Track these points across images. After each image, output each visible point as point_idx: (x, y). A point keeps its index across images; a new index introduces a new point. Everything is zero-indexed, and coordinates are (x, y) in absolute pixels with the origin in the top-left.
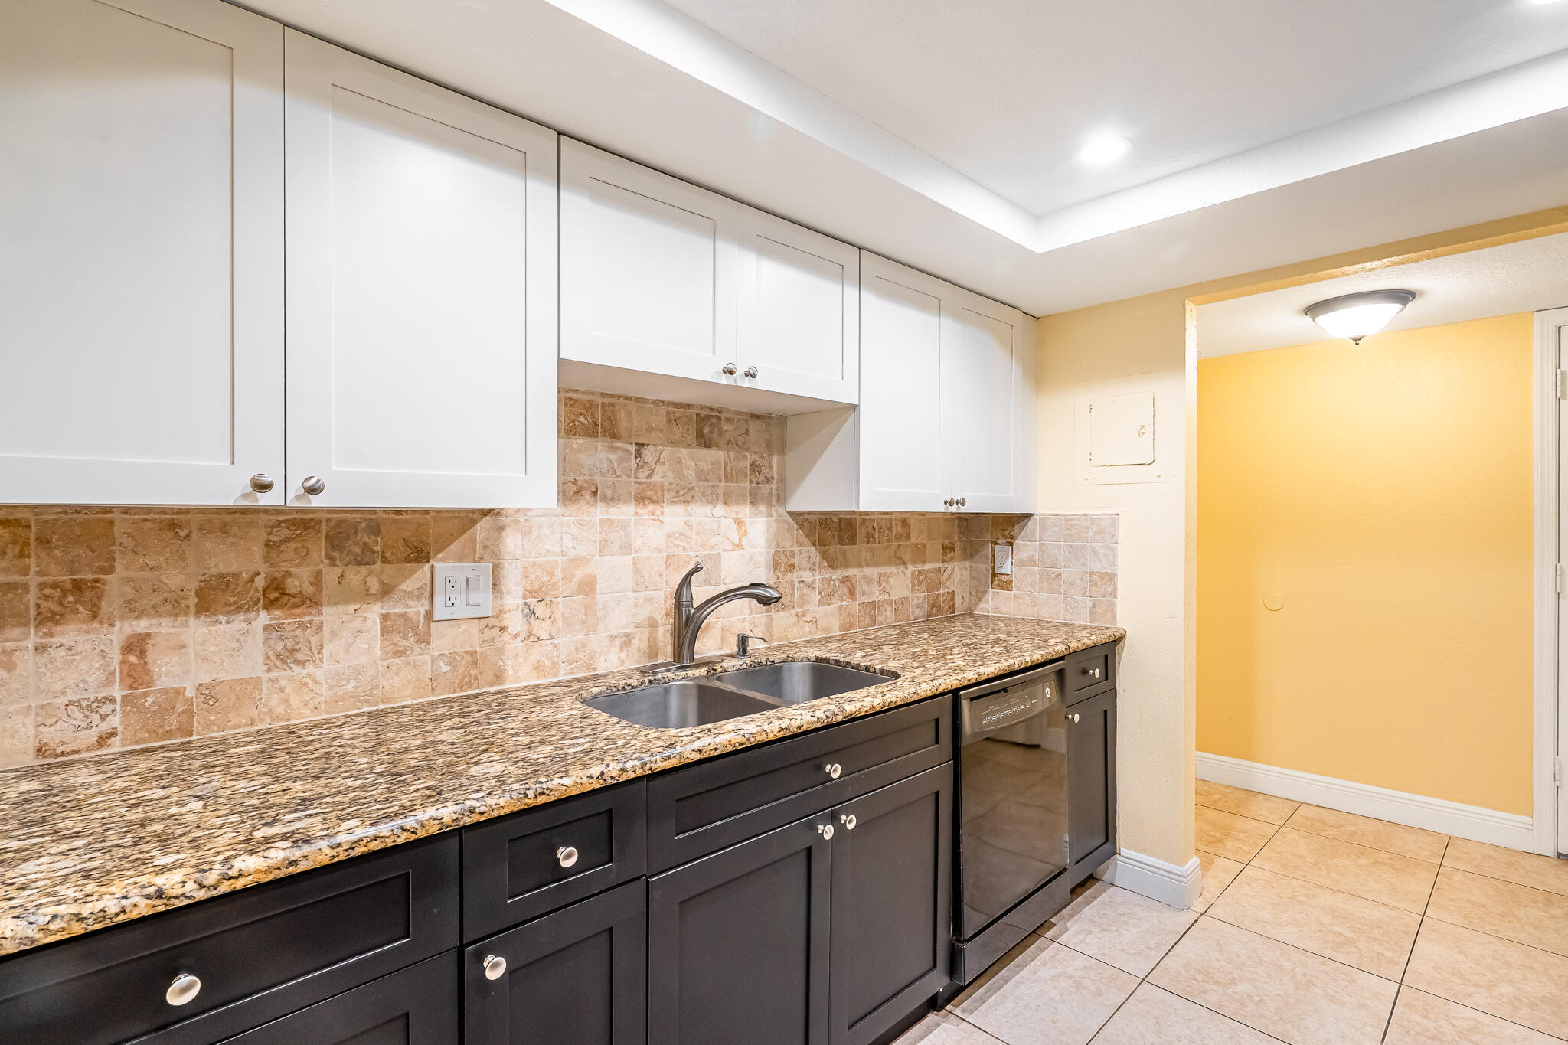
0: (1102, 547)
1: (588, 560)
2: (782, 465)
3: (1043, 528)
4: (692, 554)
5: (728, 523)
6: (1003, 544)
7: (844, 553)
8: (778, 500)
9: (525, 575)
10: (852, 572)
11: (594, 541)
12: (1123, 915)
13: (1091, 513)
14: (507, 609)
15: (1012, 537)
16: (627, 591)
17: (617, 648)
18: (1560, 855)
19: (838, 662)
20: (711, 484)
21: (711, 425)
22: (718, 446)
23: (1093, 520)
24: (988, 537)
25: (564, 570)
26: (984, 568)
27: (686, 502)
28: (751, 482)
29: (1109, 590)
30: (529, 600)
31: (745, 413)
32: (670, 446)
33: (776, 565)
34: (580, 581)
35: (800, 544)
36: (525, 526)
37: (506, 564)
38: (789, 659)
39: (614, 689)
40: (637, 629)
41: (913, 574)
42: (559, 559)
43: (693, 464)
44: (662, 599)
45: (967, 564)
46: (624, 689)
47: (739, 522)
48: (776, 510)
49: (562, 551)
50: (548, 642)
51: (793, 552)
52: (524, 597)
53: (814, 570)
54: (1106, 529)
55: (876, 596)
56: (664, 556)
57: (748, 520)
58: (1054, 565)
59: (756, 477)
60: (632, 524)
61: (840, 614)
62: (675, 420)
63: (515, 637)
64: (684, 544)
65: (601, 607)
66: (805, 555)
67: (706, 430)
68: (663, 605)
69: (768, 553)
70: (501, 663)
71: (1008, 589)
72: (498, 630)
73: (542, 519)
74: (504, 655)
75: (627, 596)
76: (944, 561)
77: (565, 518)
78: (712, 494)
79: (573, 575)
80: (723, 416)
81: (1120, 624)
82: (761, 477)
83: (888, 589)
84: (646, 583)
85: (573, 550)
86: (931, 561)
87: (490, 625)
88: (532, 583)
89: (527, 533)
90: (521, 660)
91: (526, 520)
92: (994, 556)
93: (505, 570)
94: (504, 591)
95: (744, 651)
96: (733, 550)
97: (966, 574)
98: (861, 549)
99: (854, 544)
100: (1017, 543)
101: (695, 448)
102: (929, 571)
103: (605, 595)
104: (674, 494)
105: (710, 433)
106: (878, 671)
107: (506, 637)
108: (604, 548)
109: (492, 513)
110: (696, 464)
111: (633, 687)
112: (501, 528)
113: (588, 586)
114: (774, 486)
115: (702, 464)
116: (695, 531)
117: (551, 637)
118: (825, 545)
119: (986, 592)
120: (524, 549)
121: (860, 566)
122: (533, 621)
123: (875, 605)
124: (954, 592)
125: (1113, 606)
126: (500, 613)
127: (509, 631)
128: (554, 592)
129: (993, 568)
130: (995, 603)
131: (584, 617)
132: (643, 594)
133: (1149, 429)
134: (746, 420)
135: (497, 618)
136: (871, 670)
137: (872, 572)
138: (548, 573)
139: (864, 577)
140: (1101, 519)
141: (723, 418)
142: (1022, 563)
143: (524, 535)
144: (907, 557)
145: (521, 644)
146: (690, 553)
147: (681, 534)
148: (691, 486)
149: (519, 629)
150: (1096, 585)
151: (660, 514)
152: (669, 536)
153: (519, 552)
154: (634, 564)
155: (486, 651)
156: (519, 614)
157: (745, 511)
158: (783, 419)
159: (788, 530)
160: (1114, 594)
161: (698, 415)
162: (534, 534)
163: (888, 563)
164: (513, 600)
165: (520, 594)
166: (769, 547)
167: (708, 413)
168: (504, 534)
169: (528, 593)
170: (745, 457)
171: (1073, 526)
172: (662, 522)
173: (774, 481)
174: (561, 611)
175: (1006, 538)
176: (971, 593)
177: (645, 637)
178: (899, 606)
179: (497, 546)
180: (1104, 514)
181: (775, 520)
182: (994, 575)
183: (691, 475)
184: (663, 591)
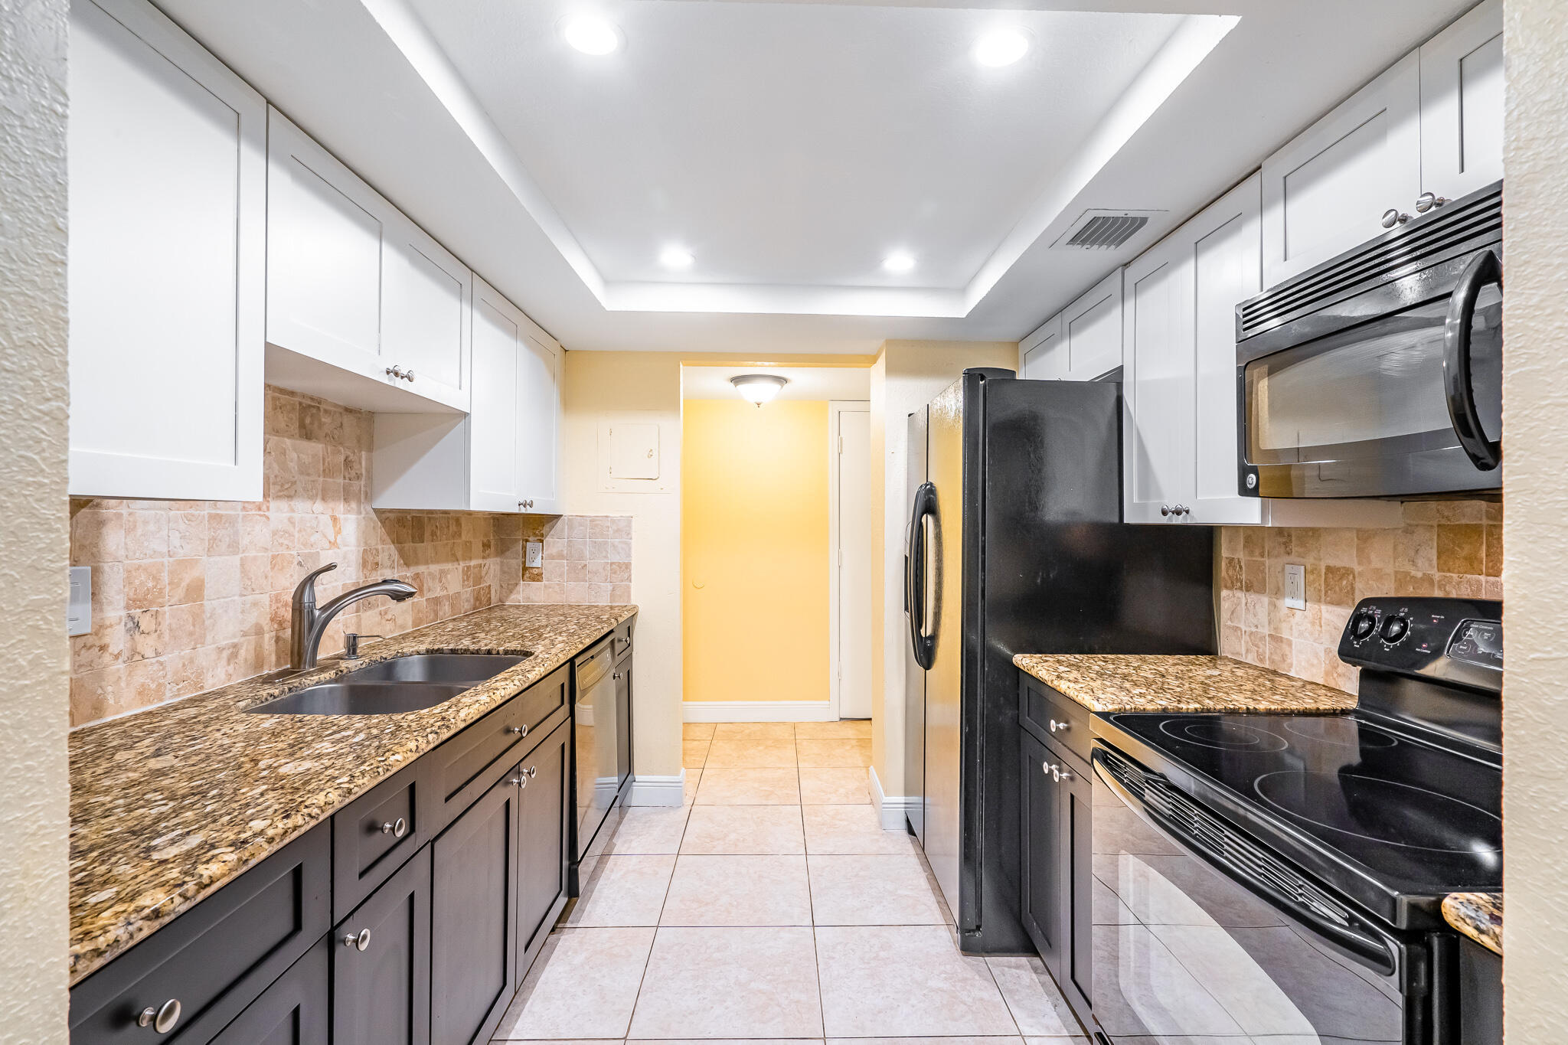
0: (620, 542)
1: (197, 561)
2: (370, 461)
3: (571, 528)
4: (294, 553)
5: (326, 519)
6: (534, 541)
7: (415, 551)
8: (366, 498)
9: (128, 581)
10: (421, 569)
11: (203, 539)
12: (646, 823)
13: (611, 515)
14: (108, 623)
15: (542, 535)
16: (234, 595)
17: (224, 662)
18: (841, 719)
19: (453, 651)
20: (311, 478)
21: (312, 416)
22: (318, 439)
23: (613, 521)
24: (519, 535)
25: (171, 573)
26: (515, 563)
27: (290, 497)
28: (345, 478)
29: (626, 576)
30: (133, 611)
31: (340, 406)
32: (276, 436)
33: (364, 564)
34: (188, 585)
35: (383, 542)
36: (129, 521)
37: (106, 567)
38: (399, 655)
39: (258, 702)
40: (243, 639)
41: (463, 569)
42: (166, 560)
43: (296, 456)
44: (268, 603)
45: (498, 560)
46: (267, 700)
47: (335, 519)
48: (364, 508)
49: (169, 551)
50: (154, 660)
51: (377, 550)
52: (128, 607)
53: (394, 568)
54: (623, 528)
55: (438, 593)
56: (270, 555)
57: (341, 517)
58: (581, 558)
59: (349, 473)
60: (240, 520)
61: (412, 610)
62: (281, 408)
63: (117, 657)
64: (286, 542)
65: (209, 615)
66: (386, 554)
67: (308, 421)
68: (268, 610)
69: (359, 551)
70: (100, 691)
71: (538, 580)
72: (97, 649)
73: (147, 512)
74: (104, 681)
75: (234, 601)
76: (484, 558)
77: (172, 513)
78: (312, 489)
79: (181, 579)
80: (323, 407)
81: (633, 602)
82: (353, 473)
83: (446, 585)
84: (254, 586)
85: (181, 551)
86: (477, 558)
87: (88, 645)
88: (136, 590)
89: (130, 530)
90: (123, 684)
91: (130, 514)
92: (525, 552)
93: (105, 575)
94: (104, 600)
95: (354, 652)
96: (330, 549)
97: (498, 568)
98: (426, 547)
99: (423, 542)
100: (547, 540)
101: (297, 439)
102: (475, 567)
103: (213, 602)
104: (279, 487)
105: (311, 423)
106: (501, 653)
107: (107, 658)
108: (212, 547)
109: (90, 504)
110: (298, 457)
111: (275, 697)
112: (101, 523)
113: (195, 592)
114: (363, 483)
115: (304, 457)
116: (297, 529)
117: (158, 654)
118: (401, 543)
119: (517, 584)
120: (127, 549)
121: (427, 563)
122: (137, 636)
123: (436, 601)
124: (490, 585)
125: (629, 587)
126: (100, 629)
127: (110, 650)
128: (160, 600)
129: (524, 563)
130: (526, 593)
131: (192, 628)
132: (250, 598)
133: (655, 453)
134: (341, 413)
135: (96, 634)
136: (494, 652)
137: (434, 568)
138: (154, 578)
139: (430, 574)
140: (619, 520)
141: (322, 410)
142: (552, 557)
143: (128, 531)
144: (459, 554)
145: (122, 666)
146: (292, 553)
147: (285, 532)
148: (294, 479)
149: (121, 647)
150: (615, 573)
151: (266, 510)
152: (274, 533)
153: (122, 553)
154: (242, 565)
155: (82, 679)
156: (121, 628)
157: (340, 507)
158: (371, 414)
159: (374, 528)
160: (629, 579)
161: (300, 404)
162: (139, 532)
163: (447, 561)
164: (115, 612)
165: (122, 604)
166: (359, 546)
167: (309, 402)
168: (105, 530)
169: (133, 603)
170: (339, 451)
171: (596, 525)
172: (268, 518)
173: (363, 479)
174: (168, 622)
175: (537, 535)
176: (501, 586)
177: (252, 647)
178: (454, 599)
179: (96, 545)
180: (621, 517)
181: (364, 518)
182: (525, 569)
183: (294, 468)
184: (268, 594)
